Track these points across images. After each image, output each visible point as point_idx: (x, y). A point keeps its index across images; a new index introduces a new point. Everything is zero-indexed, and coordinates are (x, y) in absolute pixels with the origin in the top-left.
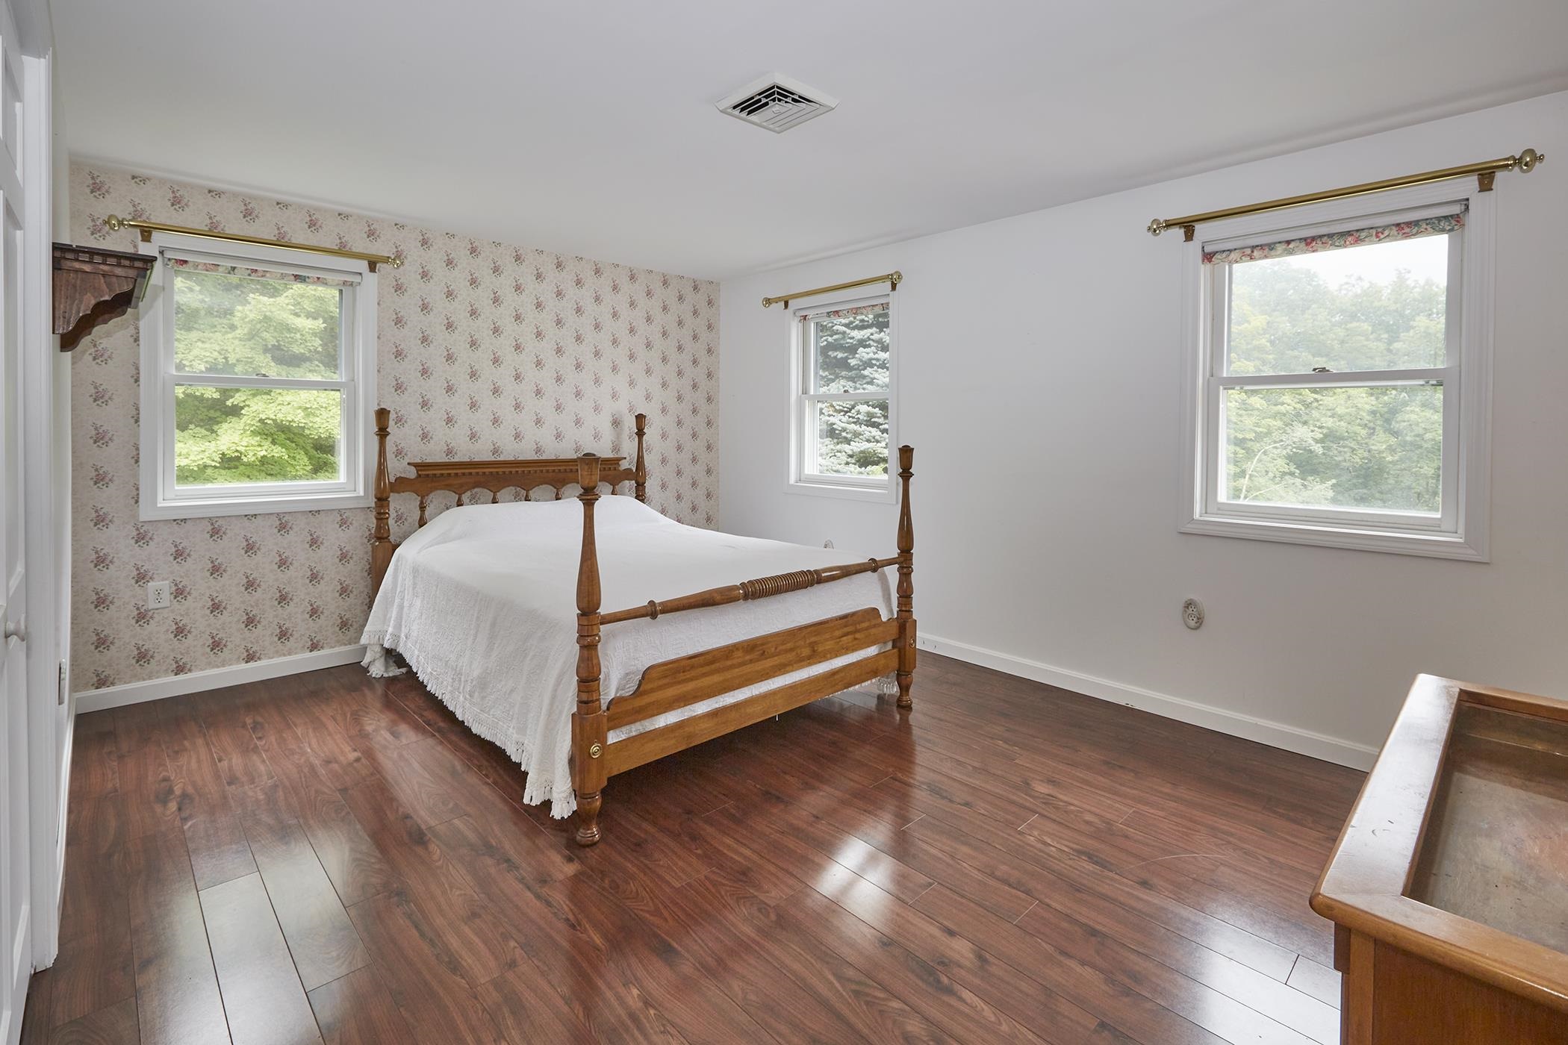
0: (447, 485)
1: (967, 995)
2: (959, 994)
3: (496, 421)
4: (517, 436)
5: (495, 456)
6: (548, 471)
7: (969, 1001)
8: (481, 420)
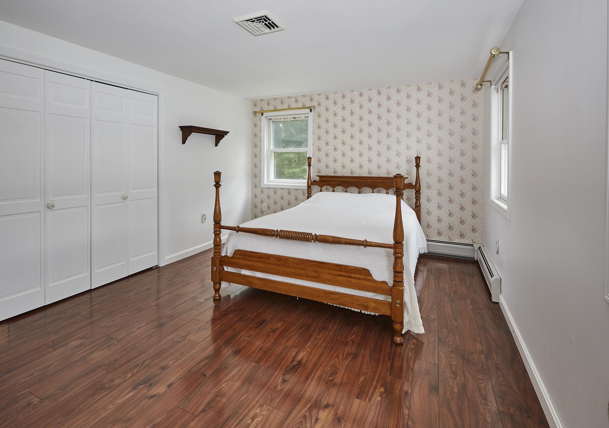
0: (328, 184)
1: (131, 394)
2: (132, 391)
3: (352, 161)
4: (361, 167)
5: (352, 174)
6: (367, 181)
7: (128, 395)
8: (346, 161)
